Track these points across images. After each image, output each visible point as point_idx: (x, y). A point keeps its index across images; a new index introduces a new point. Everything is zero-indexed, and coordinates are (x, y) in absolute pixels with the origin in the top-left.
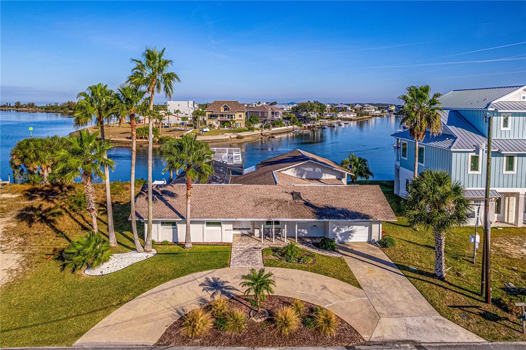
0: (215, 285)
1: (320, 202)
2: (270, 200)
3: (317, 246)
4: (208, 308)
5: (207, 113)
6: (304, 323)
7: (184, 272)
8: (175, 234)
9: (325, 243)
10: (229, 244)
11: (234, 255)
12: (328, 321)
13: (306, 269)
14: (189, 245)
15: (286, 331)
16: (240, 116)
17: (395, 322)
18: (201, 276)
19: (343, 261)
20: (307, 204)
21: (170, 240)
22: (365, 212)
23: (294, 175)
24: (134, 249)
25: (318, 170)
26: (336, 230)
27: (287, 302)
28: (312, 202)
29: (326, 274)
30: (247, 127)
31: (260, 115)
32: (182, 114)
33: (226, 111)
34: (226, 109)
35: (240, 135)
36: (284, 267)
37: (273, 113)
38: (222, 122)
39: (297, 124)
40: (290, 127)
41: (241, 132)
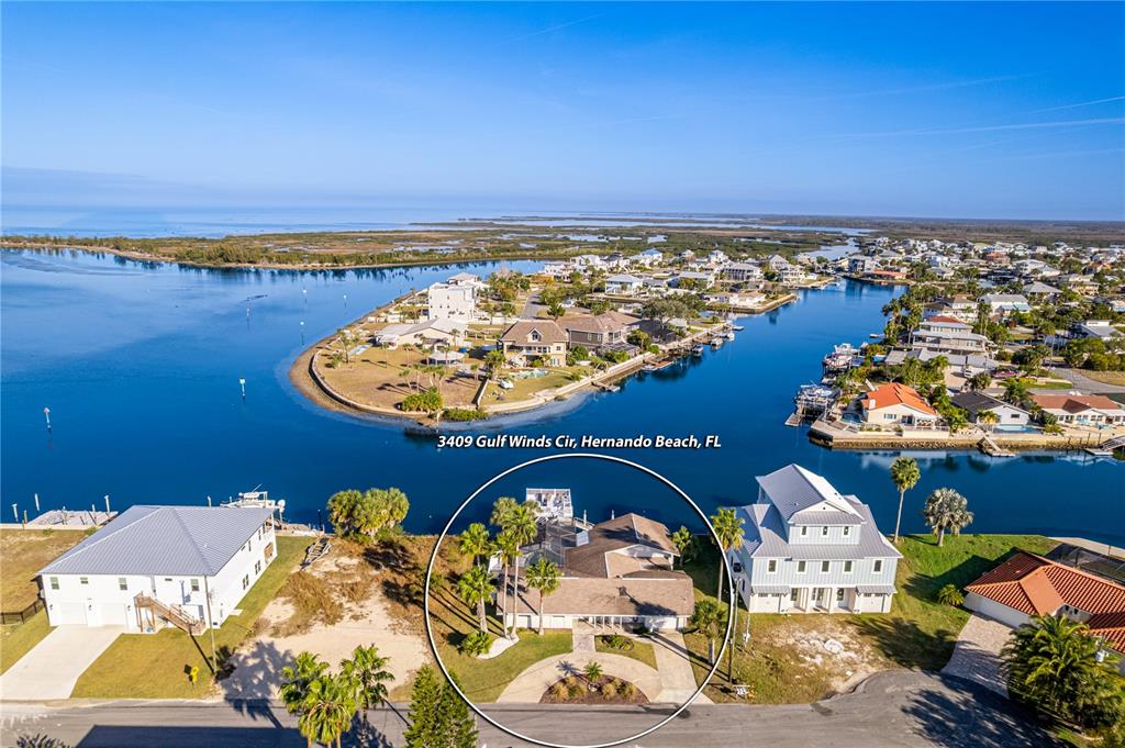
0: (566, 667)
1: (641, 599)
2: (601, 596)
3: (635, 632)
4: (563, 681)
5: (506, 344)
6: (618, 692)
7: (543, 656)
8: (529, 622)
9: (641, 630)
10: (570, 630)
11: (575, 644)
12: (631, 692)
13: (624, 655)
14: (541, 633)
15: (608, 697)
16: (559, 348)
17: (671, 692)
18: (555, 660)
19: (650, 646)
20: (632, 601)
21: (526, 626)
22: (673, 609)
23: (626, 554)
24: (503, 636)
25: (648, 548)
26: (652, 622)
27: (610, 680)
28: (636, 599)
29: (637, 659)
30: (570, 365)
31: (590, 337)
32: (453, 313)
33: (536, 341)
34: (536, 336)
35: (560, 392)
36: (609, 652)
37: (611, 334)
38: (528, 358)
39: (650, 350)
40: (640, 358)
41: (560, 386)
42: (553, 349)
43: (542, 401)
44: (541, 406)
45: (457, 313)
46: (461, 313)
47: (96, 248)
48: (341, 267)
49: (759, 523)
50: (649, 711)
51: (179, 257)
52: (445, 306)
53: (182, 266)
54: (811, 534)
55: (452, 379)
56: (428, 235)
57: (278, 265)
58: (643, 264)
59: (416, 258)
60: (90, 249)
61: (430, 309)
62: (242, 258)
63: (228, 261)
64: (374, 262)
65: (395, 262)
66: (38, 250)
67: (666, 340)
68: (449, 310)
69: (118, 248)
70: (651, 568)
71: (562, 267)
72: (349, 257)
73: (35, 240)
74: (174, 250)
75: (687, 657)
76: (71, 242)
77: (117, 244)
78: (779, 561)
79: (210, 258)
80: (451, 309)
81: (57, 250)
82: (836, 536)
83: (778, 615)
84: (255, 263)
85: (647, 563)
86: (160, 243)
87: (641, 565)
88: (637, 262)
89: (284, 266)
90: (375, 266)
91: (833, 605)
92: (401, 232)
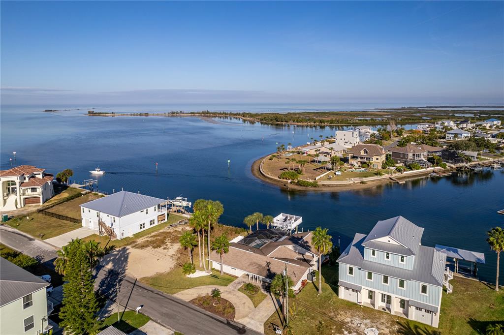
1: (274, 270)
5: (350, 154)
6: (224, 310)
10: (237, 277)
11: (232, 283)
12: (229, 312)
13: (248, 295)
14: (222, 274)
16: (377, 159)
19: (266, 296)
20: (269, 270)
28: (271, 270)
29: (252, 300)
30: (383, 168)
31: (401, 156)
32: (347, 143)
33: (366, 154)
34: (366, 152)
35: (365, 179)
36: (242, 292)
37: (414, 155)
38: (362, 163)
39: (440, 166)
40: (431, 169)
41: (367, 177)
42: (374, 158)
43: (352, 182)
44: (350, 184)
45: (349, 143)
46: (350, 143)
47: (238, 116)
48: (323, 124)
49: (353, 244)
50: (228, 324)
51: (261, 120)
52: (343, 139)
53: (262, 123)
54: (378, 256)
55: (318, 169)
56: (377, 113)
57: (296, 123)
58: (485, 126)
59: (360, 122)
60: (236, 117)
61: (336, 140)
62: (283, 120)
63: (278, 121)
64: (339, 123)
65: (349, 123)
66: (221, 117)
67: (456, 162)
68: (345, 141)
69: (243, 116)
70: (301, 259)
71: (427, 126)
72: (328, 121)
73: (220, 114)
74: (260, 117)
75: (277, 307)
76: (231, 114)
77: (244, 115)
78: (355, 268)
79: (272, 120)
80: (346, 141)
81: (226, 117)
82: (394, 261)
83: (356, 304)
84: (287, 122)
85: (301, 257)
86: (257, 115)
87: (297, 256)
88: (481, 125)
89: (299, 124)
90: (339, 124)
91: (396, 309)
92: (366, 112)
